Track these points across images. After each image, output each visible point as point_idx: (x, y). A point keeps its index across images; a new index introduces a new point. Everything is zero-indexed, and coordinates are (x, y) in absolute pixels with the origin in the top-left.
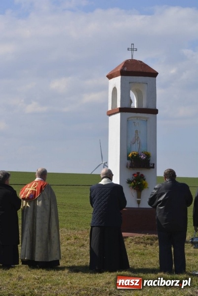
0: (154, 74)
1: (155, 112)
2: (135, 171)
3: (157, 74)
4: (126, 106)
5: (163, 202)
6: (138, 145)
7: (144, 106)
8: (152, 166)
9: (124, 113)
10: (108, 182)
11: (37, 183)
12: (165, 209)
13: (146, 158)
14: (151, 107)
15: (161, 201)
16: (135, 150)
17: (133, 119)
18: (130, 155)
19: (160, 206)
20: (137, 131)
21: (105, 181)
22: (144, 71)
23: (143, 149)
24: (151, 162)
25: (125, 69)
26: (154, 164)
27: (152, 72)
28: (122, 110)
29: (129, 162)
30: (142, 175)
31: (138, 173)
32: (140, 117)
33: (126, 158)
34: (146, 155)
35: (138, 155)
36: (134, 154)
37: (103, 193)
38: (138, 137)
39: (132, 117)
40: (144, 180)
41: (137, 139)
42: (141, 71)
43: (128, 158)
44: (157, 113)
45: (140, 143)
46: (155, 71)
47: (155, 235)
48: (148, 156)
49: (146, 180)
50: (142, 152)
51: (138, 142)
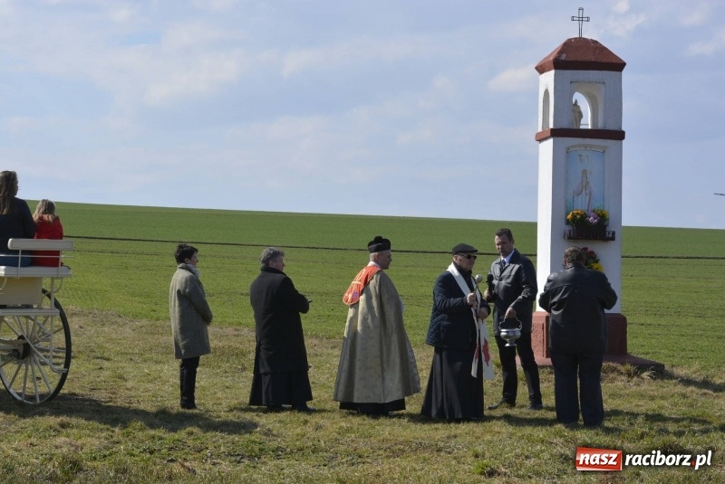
0: (618, 66)
1: (620, 135)
2: (581, 245)
3: (624, 64)
4: (565, 125)
5: (559, 305)
6: (588, 197)
7: (600, 126)
8: (610, 235)
9: (560, 139)
12: (563, 314)
13: (600, 222)
14: (611, 126)
15: (555, 303)
17: (578, 149)
18: (569, 216)
19: (556, 310)
20: (585, 172)
22: (599, 60)
23: (596, 205)
24: (611, 228)
25: (564, 57)
26: (614, 233)
27: (614, 61)
28: (556, 133)
29: (568, 228)
30: (592, 253)
31: (586, 249)
32: (591, 146)
33: (564, 221)
34: (599, 215)
35: (584, 216)
36: (578, 214)
38: (587, 183)
39: (575, 146)
40: (597, 262)
41: (585, 186)
42: (593, 60)
43: (568, 222)
44: (624, 138)
45: (590, 193)
46: (620, 60)
47: (611, 364)
48: (603, 218)
49: (600, 262)
50: (594, 211)
51: (588, 192)
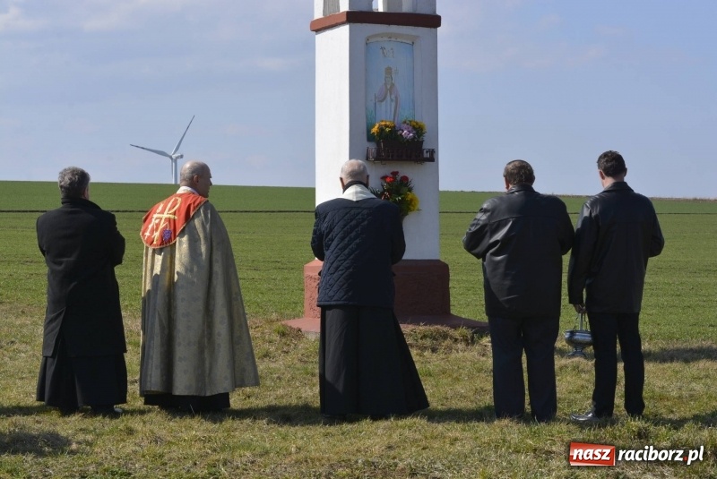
1: (433, 22)
2: (387, 170)
4: (363, 7)
5: (504, 245)
6: (393, 104)
7: (406, 9)
8: (429, 155)
9: (358, 25)
10: (365, 196)
11: (180, 200)
13: (415, 136)
14: (424, 10)
15: (497, 242)
16: (385, 118)
17: (380, 39)
18: (375, 130)
19: (496, 254)
20: (389, 71)
21: (356, 193)
23: (405, 114)
24: (426, 146)
26: (432, 152)
28: (353, 17)
29: (372, 147)
30: (405, 179)
31: (395, 174)
32: (397, 36)
33: (366, 136)
34: (414, 128)
35: (394, 130)
36: (386, 126)
37: (354, 222)
38: (393, 85)
39: (377, 35)
40: (410, 190)
41: (390, 88)
43: (370, 138)
44: (439, 24)
45: (396, 98)
48: (419, 130)
49: (414, 191)
50: (405, 122)
51: (393, 96)
